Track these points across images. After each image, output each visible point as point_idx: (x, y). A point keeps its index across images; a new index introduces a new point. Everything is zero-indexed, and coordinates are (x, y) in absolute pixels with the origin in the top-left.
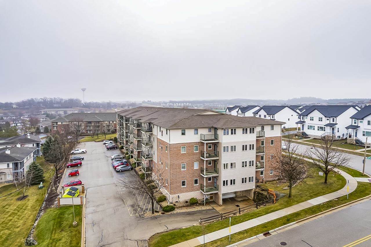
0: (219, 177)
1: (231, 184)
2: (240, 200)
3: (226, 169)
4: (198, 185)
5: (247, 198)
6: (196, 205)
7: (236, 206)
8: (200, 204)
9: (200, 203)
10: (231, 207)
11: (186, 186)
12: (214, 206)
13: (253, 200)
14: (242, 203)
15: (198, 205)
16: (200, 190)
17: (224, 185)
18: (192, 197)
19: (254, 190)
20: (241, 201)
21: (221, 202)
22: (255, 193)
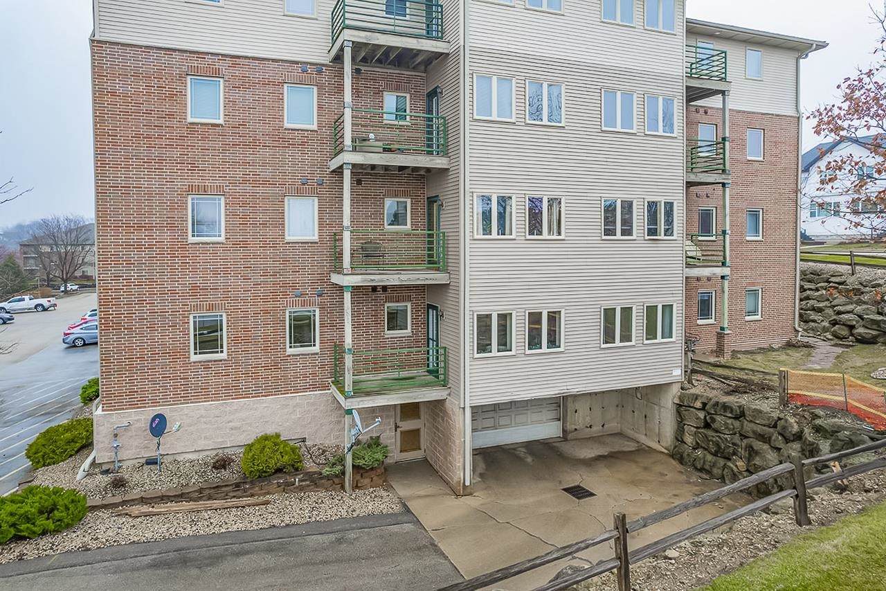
0: (451, 293)
1: (534, 342)
2: (588, 453)
3: (494, 235)
4: (316, 349)
5: (631, 446)
6: (287, 487)
7: (565, 490)
8: (315, 481)
9: (315, 469)
10: (531, 500)
11: (224, 356)
12: (414, 492)
13: (672, 456)
14: (607, 472)
15: (301, 489)
16: (326, 387)
17: (483, 347)
18: (270, 430)
19: (675, 390)
20: (599, 458)
21: (462, 468)
22: (681, 408)
